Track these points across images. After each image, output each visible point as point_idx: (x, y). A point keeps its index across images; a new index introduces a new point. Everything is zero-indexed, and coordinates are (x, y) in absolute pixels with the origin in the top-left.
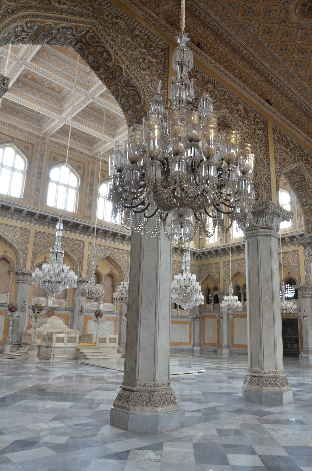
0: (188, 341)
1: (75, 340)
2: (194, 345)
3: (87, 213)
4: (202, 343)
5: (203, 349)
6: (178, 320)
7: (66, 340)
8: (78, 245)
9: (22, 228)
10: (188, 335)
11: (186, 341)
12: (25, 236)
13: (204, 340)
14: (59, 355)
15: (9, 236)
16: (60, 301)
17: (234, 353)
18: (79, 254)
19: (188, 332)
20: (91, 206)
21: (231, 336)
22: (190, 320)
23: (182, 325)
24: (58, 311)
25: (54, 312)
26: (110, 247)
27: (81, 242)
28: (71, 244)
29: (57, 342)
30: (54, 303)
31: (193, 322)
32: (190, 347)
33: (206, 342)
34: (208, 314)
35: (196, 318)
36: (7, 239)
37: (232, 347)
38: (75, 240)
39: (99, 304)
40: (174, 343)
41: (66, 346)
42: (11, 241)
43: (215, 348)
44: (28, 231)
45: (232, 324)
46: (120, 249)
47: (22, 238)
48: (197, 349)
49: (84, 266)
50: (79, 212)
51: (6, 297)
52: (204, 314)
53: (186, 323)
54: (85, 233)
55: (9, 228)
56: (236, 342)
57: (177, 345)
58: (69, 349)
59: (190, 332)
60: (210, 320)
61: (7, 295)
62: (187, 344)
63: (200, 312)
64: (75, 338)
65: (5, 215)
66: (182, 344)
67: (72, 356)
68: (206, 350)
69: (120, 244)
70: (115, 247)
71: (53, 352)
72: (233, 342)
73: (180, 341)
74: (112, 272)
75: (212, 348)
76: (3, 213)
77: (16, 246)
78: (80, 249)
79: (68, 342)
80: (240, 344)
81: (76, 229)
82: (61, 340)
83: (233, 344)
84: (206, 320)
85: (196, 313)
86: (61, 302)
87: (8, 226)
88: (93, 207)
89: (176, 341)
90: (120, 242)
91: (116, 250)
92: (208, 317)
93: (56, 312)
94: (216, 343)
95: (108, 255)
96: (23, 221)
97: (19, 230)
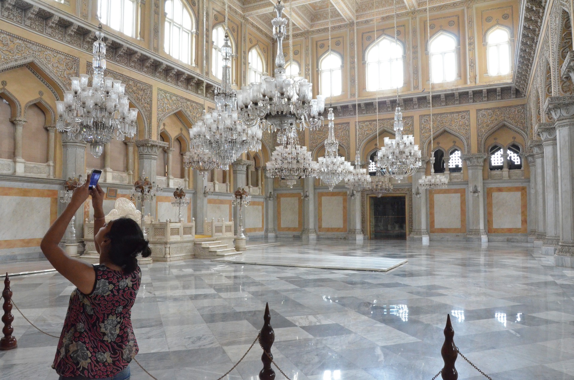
0: (261, 227)
1: (191, 230)
2: (267, 231)
3: (154, 41)
4: (276, 228)
5: (278, 236)
7: (181, 231)
8: (144, 91)
9: (67, 55)
10: (261, 218)
11: (259, 226)
12: (72, 68)
13: (279, 224)
14: (176, 253)
15: (49, 66)
16: (121, 175)
17: (322, 238)
18: (146, 105)
19: (261, 215)
20: (158, 32)
21: (319, 218)
22: (262, 200)
23: (255, 206)
24: (122, 190)
25: (116, 191)
26: (182, 98)
27: (147, 87)
28: (134, 88)
29: (172, 234)
30: (113, 178)
31: (265, 203)
32: (262, 233)
33: (282, 226)
34: (284, 192)
35: (270, 197)
36: (47, 71)
37: (320, 231)
38: (139, 82)
39: (168, 179)
41: (182, 240)
42: (52, 76)
43: (296, 233)
44: (76, 61)
45: (320, 204)
46: (193, 102)
47: (68, 72)
48: (271, 235)
49: (153, 124)
50: (142, 39)
51: (47, 168)
52: (279, 192)
53: (259, 204)
54: (153, 73)
55: (49, 52)
56: (324, 225)
58: (185, 244)
59: (263, 215)
60: (289, 199)
61: (49, 166)
63: (274, 190)
64: (191, 228)
65: (40, 28)
66: (255, 229)
67: (190, 254)
68: (281, 236)
69: (194, 94)
70: (188, 98)
71: (168, 249)
72: (321, 225)
73: (253, 227)
74: (181, 133)
75: (291, 234)
76: (37, 24)
77: (60, 84)
78: (146, 97)
79: (184, 234)
80: (330, 227)
81: (140, 65)
82: (175, 231)
83: (320, 227)
84: (283, 199)
85: (270, 191)
86: (122, 177)
87: (46, 48)
88: (160, 33)
89: (249, 227)
90: (193, 92)
91: (189, 103)
92: (285, 196)
93: (119, 191)
94: (297, 227)
95: (180, 109)
96: (69, 43)
97: (63, 57)
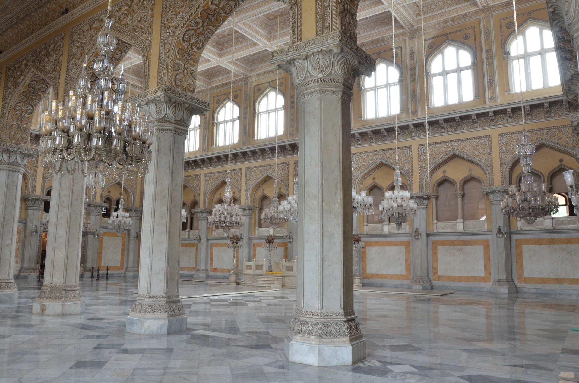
40: (536, 278)
44: (288, 164)
57: (544, 283)
62: (574, 281)
89: (541, 276)
95: (380, 161)
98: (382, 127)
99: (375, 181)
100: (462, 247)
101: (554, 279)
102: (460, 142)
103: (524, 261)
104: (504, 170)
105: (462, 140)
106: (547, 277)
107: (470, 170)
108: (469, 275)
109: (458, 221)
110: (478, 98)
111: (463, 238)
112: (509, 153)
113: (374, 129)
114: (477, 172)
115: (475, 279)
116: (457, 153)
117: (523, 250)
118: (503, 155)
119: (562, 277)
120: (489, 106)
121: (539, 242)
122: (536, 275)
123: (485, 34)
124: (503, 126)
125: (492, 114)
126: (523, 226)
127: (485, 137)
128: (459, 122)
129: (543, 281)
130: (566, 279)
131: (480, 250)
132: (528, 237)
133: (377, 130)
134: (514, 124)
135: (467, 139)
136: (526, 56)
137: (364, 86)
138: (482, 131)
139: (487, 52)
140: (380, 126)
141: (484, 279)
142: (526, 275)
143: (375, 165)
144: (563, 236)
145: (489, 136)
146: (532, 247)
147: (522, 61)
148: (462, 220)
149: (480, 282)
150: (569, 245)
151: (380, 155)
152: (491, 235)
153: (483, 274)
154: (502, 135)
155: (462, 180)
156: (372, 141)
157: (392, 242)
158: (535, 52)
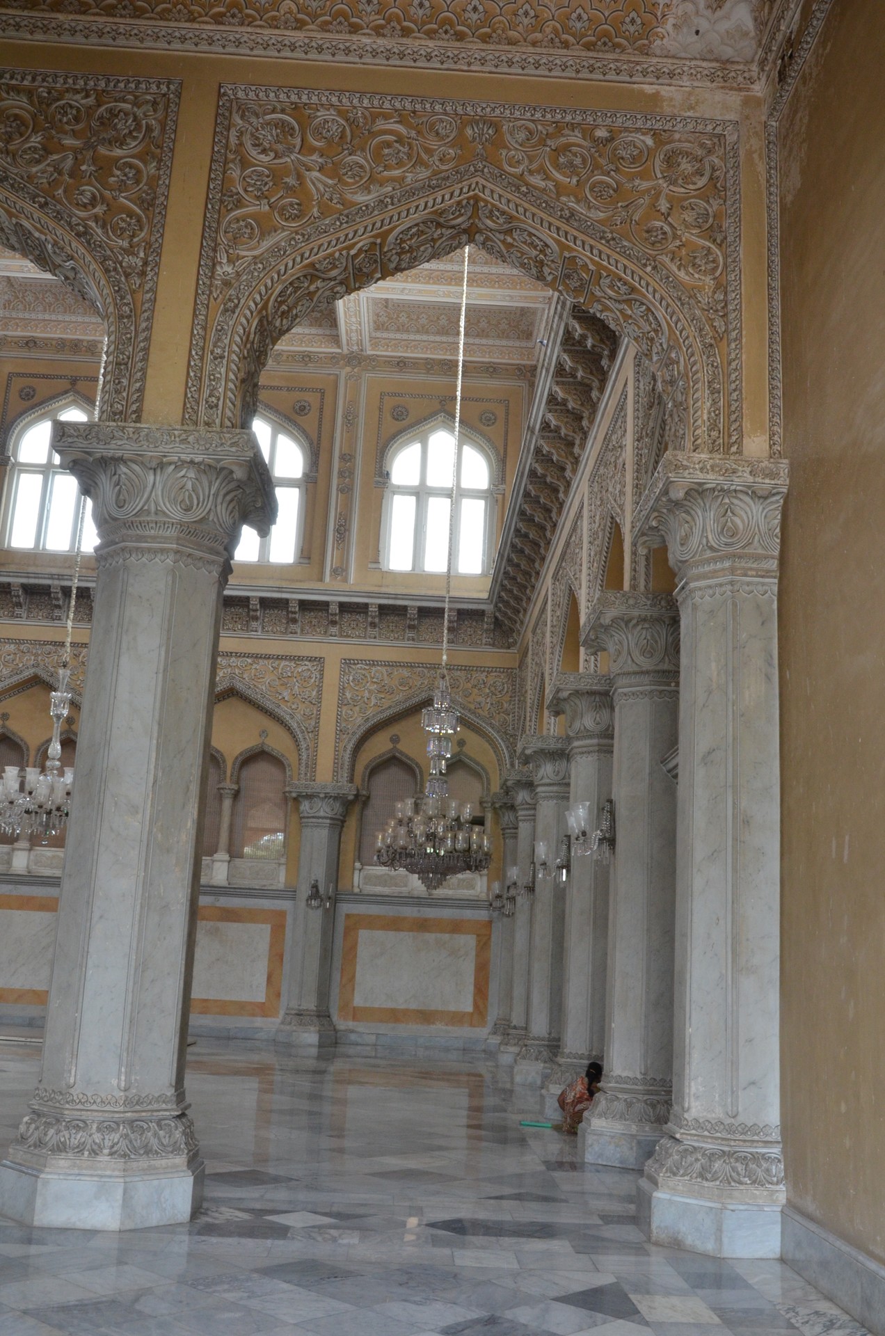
0: (469, 1008)
6: (409, 912)
10: (470, 980)
11: (452, 1008)
19: (468, 968)
22: (483, 915)
23: (430, 937)
40: (380, 1010)
53: (456, 927)
57: (397, 1020)
59: (482, 970)
62: (456, 1018)
66: (426, 1016)
89: (390, 1005)
95: (31, 671)
98: (56, 582)
99: (7, 723)
100: (220, 925)
101: (418, 1011)
102: (249, 661)
103: (358, 968)
104: (342, 745)
105: (257, 657)
106: (403, 1007)
107: (264, 733)
108: (227, 998)
109: (216, 856)
110: (306, 561)
111: (224, 902)
112: (357, 708)
113: (32, 581)
114: (278, 742)
115: (241, 1008)
116: (239, 686)
117: (359, 939)
118: (345, 708)
119: (433, 1008)
120: (330, 589)
121: (394, 924)
122: (381, 1002)
123: (345, 417)
124: (355, 641)
125: (334, 609)
126: (366, 884)
127: (311, 659)
128: (256, 610)
129: (395, 1016)
130: (442, 1012)
131: (261, 934)
132: (374, 910)
133: (39, 585)
134: (378, 642)
135: (267, 657)
136: (421, 493)
137: (15, 455)
138: (307, 644)
139: (343, 458)
140: (52, 577)
141: (262, 1010)
142: (358, 1001)
143: (15, 679)
144: (447, 913)
145: (319, 660)
146: (379, 934)
147: (412, 500)
148: (227, 857)
149: (253, 1015)
150: (456, 936)
151: (36, 655)
152: (294, 899)
153: (261, 997)
154: (348, 663)
155: (241, 754)
156: (18, 611)
157: (33, 898)
158: (442, 489)
